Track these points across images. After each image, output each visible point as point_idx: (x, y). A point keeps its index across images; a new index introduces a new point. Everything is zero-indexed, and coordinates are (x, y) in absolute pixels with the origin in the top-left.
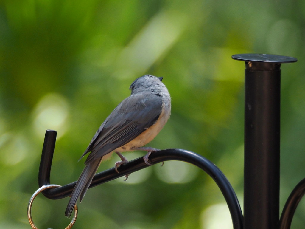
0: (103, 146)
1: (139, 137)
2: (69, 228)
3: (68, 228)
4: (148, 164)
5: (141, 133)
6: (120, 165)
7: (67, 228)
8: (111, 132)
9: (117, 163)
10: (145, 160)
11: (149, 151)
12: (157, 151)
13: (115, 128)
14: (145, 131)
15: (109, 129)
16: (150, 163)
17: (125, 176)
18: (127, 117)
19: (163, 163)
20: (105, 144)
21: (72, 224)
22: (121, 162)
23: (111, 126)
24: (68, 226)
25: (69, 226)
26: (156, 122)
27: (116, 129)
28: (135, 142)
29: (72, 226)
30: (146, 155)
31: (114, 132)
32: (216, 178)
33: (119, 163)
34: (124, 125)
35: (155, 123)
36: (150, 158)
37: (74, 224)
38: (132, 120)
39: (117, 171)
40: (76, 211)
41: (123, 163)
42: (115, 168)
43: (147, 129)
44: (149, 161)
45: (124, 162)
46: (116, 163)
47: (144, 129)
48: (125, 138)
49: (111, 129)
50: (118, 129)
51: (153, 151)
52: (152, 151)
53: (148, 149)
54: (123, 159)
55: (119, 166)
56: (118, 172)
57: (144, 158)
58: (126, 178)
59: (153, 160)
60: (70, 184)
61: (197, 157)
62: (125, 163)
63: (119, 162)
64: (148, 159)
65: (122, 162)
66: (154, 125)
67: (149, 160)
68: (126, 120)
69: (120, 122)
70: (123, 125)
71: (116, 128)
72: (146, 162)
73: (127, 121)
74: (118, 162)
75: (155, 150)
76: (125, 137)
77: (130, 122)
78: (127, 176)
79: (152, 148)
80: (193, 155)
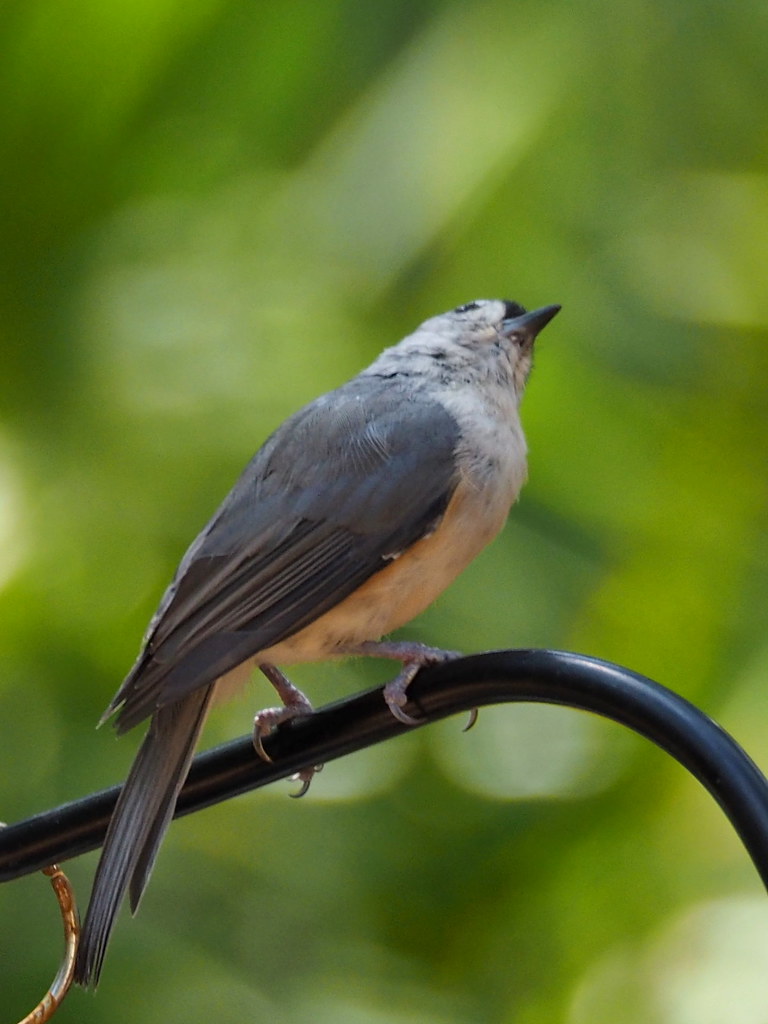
0: (193, 644)
1: (357, 596)
2: (38, 1020)
3: (35, 1016)
4: (406, 719)
5: (371, 579)
6: (274, 727)
7: (31, 1016)
8: (227, 577)
9: (262, 717)
10: (390, 701)
11: (409, 662)
12: (447, 658)
13: (247, 560)
14: (386, 571)
15: (222, 561)
16: (417, 717)
17: (296, 776)
18: (302, 506)
19: (477, 712)
20: (203, 635)
21: (56, 998)
22: (280, 709)
23: (232, 547)
24: (37, 1010)
25: (43, 1011)
26: (436, 526)
27: (252, 565)
28: (346, 620)
29: (57, 1006)
30: (392, 681)
31: (243, 575)
32: (718, 781)
33: (269, 714)
34: (288, 543)
35: (433, 530)
36: (413, 691)
37: (62, 999)
38: (323, 520)
39: (262, 751)
40: (73, 938)
41: (290, 716)
42: (253, 737)
43: (395, 557)
44: (412, 705)
45: (296, 710)
46: (257, 718)
47: (381, 558)
48: (291, 603)
49: (227, 563)
50: (260, 562)
51: (427, 660)
52: (422, 658)
53: (403, 649)
54: (290, 698)
55: (270, 729)
56: (268, 759)
57: (385, 692)
58: (301, 783)
59: (427, 700)
60: (43, 814)
61: (632, 688)
62: (301, 716)
63: (272, 710)
64: (404, 699)
65: (284, 712)
66: (428, 536)
67: (410, 699)
68: (296, 518)
69: (270, 532)
70: (284, 543)
71: (254, 556)
72: (393, 710)
73: (300, 524)
74: (265, 711)
75: (436, 654)
76: (296, 600)
77: (316, 527)
78: (307, 775)
79: (423, 645)
80: (614, 679)
